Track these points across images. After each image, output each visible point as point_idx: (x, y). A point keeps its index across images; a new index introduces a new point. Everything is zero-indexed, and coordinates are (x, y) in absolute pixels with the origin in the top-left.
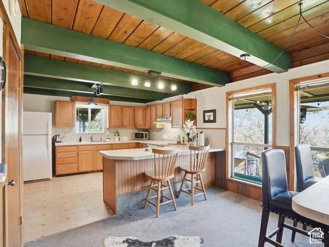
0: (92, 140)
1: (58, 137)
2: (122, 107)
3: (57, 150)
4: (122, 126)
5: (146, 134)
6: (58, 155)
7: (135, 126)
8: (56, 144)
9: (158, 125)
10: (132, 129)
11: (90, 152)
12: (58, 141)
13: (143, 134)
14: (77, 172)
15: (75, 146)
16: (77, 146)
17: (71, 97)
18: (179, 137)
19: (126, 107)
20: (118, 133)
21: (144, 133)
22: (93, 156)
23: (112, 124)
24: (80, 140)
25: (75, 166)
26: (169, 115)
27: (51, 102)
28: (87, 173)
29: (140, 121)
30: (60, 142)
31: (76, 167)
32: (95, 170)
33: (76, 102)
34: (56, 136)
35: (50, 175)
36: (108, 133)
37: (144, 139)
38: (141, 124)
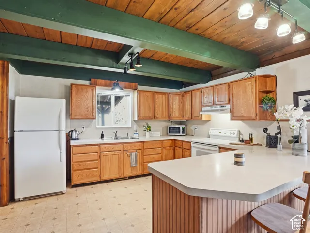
0: (116, 136)
1: (74, 133)
2: (153, 93)
3: (74, 150)
4: (154, 117)
5: (183, 129)
6: (74, 158)
7: (169, 117)
8: (72, 143)
9: (205, 116)
10: (165, 121)
11: (116, 153)
12: (74, 137)
13: (179, 128)
14: (99, 180)
15: (97, 144)
16: (99, 145)
17: (90, 80)
18: (240, 133)
19: (158, 93)
20: (149, 127)
21: (181, 127)
22: (119, 159)
23: (142, 115)
24: (102, 136)
25: (96, 172)
26: (227, 102)
27: (66, 87)
28: (112, 180)
29: (175, 112)
30: (78, 139)
31: (98, 174)
32: (122, 177)
33: (97, 87)
34: (72, 131)
35: (63, 187)
36: (135, 127)
37: (181, 134)
38: (177, 115)
